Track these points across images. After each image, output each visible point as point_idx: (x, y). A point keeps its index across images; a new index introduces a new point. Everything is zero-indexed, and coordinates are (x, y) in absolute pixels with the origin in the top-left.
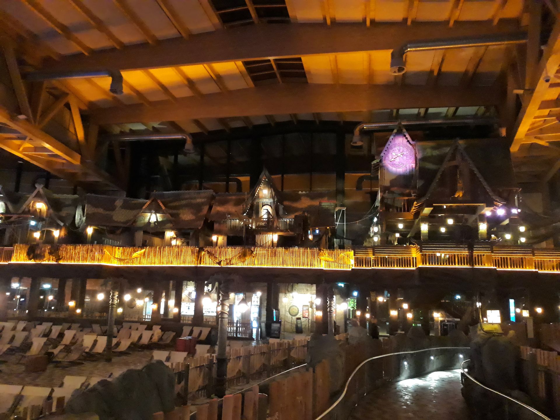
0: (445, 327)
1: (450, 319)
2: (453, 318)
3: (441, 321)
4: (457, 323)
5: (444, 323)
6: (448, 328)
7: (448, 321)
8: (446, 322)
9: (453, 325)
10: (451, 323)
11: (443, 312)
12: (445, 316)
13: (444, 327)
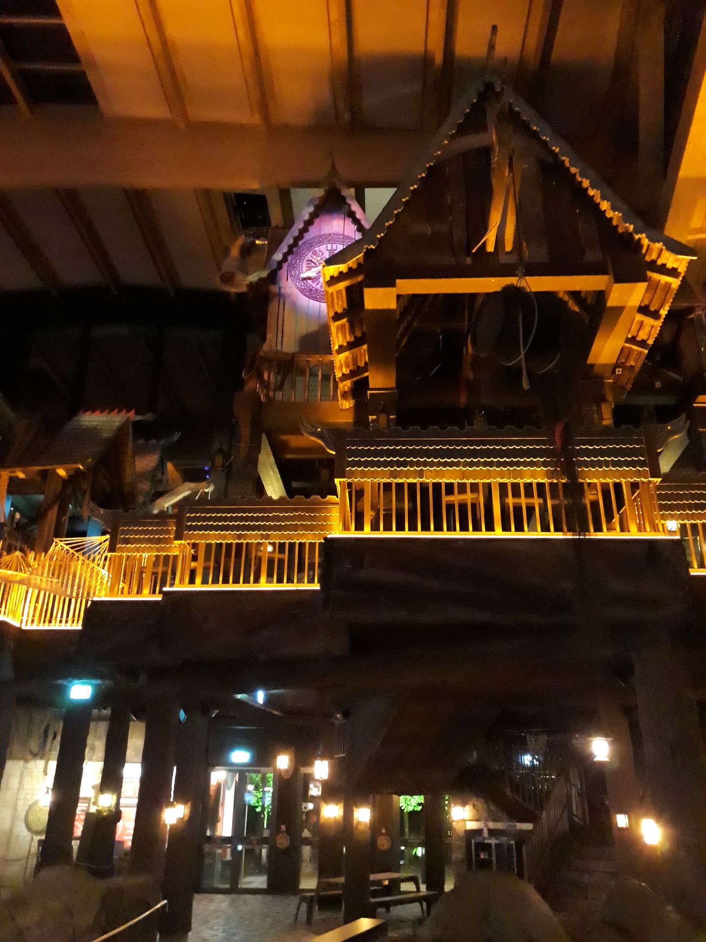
0: (482, 857)
1: (500, 826)
2: (511, 821)
3: (471, 834)
4: (521, 838)
5: (479, 839)
6: (494, 858)
7: (492, 833)
8: (486, 833)
9: (510, 848)
10: (504, 839)
11: (480, 803)
12: (485, 815)
13: (478, 855)
